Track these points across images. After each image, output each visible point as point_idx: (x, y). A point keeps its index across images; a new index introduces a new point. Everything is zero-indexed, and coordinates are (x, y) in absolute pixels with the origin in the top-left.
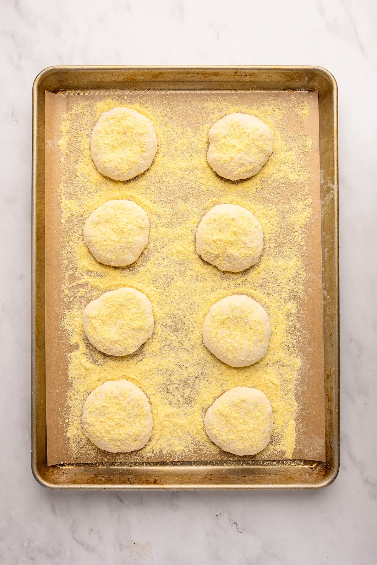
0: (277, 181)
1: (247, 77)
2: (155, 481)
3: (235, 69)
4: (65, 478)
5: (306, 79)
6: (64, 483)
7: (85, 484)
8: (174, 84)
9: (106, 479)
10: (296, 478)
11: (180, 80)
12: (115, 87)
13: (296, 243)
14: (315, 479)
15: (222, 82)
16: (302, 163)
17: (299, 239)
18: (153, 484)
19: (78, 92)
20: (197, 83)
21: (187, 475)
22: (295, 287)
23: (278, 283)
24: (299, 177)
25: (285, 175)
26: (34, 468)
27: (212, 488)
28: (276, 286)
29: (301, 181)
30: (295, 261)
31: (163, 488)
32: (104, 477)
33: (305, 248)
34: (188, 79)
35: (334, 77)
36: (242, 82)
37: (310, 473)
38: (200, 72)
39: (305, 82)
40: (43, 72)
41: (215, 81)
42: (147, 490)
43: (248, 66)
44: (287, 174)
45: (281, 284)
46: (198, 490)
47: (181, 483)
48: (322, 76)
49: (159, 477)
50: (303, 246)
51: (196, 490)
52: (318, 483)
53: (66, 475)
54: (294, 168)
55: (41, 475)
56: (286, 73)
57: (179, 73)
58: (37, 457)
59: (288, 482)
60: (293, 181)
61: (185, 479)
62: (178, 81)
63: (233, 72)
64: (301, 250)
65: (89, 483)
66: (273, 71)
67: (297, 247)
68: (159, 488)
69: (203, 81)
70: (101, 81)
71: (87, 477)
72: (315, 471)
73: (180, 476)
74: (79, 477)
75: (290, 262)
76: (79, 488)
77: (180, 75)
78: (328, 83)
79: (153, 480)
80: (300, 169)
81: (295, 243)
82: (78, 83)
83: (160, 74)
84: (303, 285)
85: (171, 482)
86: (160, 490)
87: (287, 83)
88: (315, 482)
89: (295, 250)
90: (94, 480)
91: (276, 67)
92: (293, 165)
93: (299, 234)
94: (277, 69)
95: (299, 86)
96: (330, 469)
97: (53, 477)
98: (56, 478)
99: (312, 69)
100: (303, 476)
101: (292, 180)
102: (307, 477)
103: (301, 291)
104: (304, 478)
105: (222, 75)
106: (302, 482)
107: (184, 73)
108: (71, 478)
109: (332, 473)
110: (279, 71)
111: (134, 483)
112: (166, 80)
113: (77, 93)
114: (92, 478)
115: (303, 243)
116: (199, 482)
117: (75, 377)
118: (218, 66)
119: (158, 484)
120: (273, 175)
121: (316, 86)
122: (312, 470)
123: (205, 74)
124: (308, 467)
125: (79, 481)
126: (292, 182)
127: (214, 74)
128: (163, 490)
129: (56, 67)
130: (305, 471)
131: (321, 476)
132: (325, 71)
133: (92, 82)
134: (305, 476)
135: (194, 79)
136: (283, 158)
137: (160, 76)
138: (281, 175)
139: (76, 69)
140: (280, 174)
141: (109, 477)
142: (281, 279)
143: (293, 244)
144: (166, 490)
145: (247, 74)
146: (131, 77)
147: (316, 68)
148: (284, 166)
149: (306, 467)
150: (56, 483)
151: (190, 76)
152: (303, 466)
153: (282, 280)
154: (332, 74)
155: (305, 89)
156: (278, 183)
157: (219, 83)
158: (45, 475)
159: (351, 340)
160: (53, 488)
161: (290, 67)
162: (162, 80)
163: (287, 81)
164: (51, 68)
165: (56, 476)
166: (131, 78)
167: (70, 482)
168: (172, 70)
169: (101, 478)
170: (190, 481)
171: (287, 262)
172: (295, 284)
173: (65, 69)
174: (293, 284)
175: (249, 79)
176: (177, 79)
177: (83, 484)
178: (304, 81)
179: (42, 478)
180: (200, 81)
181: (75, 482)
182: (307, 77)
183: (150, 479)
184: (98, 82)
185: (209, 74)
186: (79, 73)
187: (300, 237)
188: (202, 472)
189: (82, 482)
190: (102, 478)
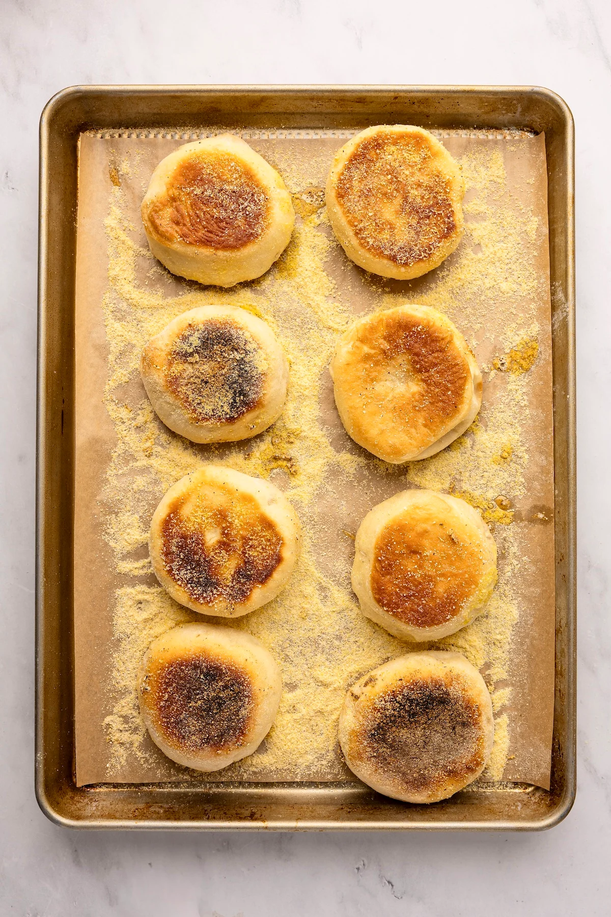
0: (480, 293)
1: (415, 106)
2: (251, 815)
3: (395, 91)
4: (94, 808)
5: (520, 109)
6: (92, 817)
7: (129, 819)
8: (287, 119)
9: (165, 812)
10: (499, 810)
11: (298, 111)
12: (184, 122)
13: (513, 402)
14: (532, 813)
15: (372, 114)
16: (525, 262)
17: (518, 396)
18: (249, 820)
19: (120, 131)
20: (327, 116)
21: (308, 804)
22: (509, 481)
23: (479, 472)
24: (519, 287)
25: (495, 283)
26: (40, 791)
27: (351, 828)
28: (477, 477)
29: (522, 295)
30: (511, 434)
31: (266, 828)
32: (161, 807)
33: (527, 411)
34: (313, 110)
35: (567, 106)
36: (406, 114)
37: (524, 801)
38: (334, 96)
39: (518, 114)
40: (57, 97)
41: (359, 113)
42: (237, 830)
43: (417, 87)
44: (498, 282)
45: (485, 474)
46: (327, 831)
47: (298, 819)
48: (547, 104)
49: (258, 809)
50: (525, 408)
51: (324, 831)
52: (538, 820)
53: (96, 803)
54: (510, 271)
55: (51, 804)
56: (484, 99)
57: (297, 99)
58: (45, 772)
59: (486, 817)
60: (509, 295)
61: (304, 812)
62: (293, 113)
63: (390, 97)
64: (521, 415)
65: (135, 818)
66: (461, 95)
67: (513, 409)
68: (258, 828)
69: (338, 114)
70: (159, 112)
71: (132, 807)
72: (532, 798)
73: (295, 806)
74: (119, 807)
75: (501, 435)
76: (117, 827)
77: (298, 103)
78: (558, 116)
79: (248, 813)
80: (521, 272)
81: (511, 403)
82: (120, 115)
83: (263, 99)
84: (524, 477)
85: (281, 816)
86: (260, 831)
87: (485, 117)
88: (532, 818)
89: (511, 414)
90: (144, 813)
91: (467, 88)
92: (509, 266)
93: (517, 387)
94: (468, 92)
95: (506, 121)
96: (559, 795)
97: (73, 808)
98: (80, 810)
99: (530, 92)
100: (512, 808)
101: (508, 293)
102: (519, 808)
103: (520, 488)
104: (513, 810)
105: (371, 102)
106: (510, 818)
107: (305, 98)
108: (104, 809)
109: (564, 802)
110: (470, 95)
111: (214, 818)
112: (273, 110)
113: (118, 134)
114: (141, 809)
115: (526, 403)
116: (329, 817)
117: (126, 631)
118: (364, 87)
119: (256, 819)
120: (474, 282)
121: (536, 122)
122: (527, 796)
123: (341, 100)
124: (522, 791)
125: (118, 815)
126: (506, 295)
127: (358, 100)
128: (267, 831)
129: (80, 87)
130: (515, 799)
131: (544, 807)
132: (552, 95)
133: (145, 114)
134: (514, 808)
135: (324, 110)
136: (491, 253)
137: (262, 103)
138: (488, 283)
139: (116, 92)
140: (486, 281)
141: (171, 808)
142: (485, 466)
143: (508, 405)
144: (272, 831)
145: (416, 101)
146: (212, 105)
147: (536, 89)
148: (492, 268)
149: (517, 790)
150: (78, 818)
151: (315, 104)
152: (512, 790)
153: (488, 468)
154: (564, 101)
155: (516, 126)
156: (483, 298)
157: (366, 117)
158: (58, 803)
159: (589, 567)
160: (72, 827)
161: (491, 89)
162: (267, 111)
163: (486, 113)
164: (72, 89)
165: (78, 806)
166: (212, 107)
167: (102, 817)
168: (285, 94)
169: (157, 810)
170: (313, 815)
171: (496, 436)
172: (510, 475)
173: (97, 92)
174: (506, 475)
175: (419, 110)
176: (292, 109)
177: (125, 819)
178: (515, 113)
179: (53, 808)
180: (333, 114)
181: (111, 817)
182: (521, 106)
183: (243, 811)
184: (154, 114)
185: (348, 101)
186: (121, 99)
187: (519, 392)
188: (334, 799)
189: (124, 817)
190: (160, 810)
